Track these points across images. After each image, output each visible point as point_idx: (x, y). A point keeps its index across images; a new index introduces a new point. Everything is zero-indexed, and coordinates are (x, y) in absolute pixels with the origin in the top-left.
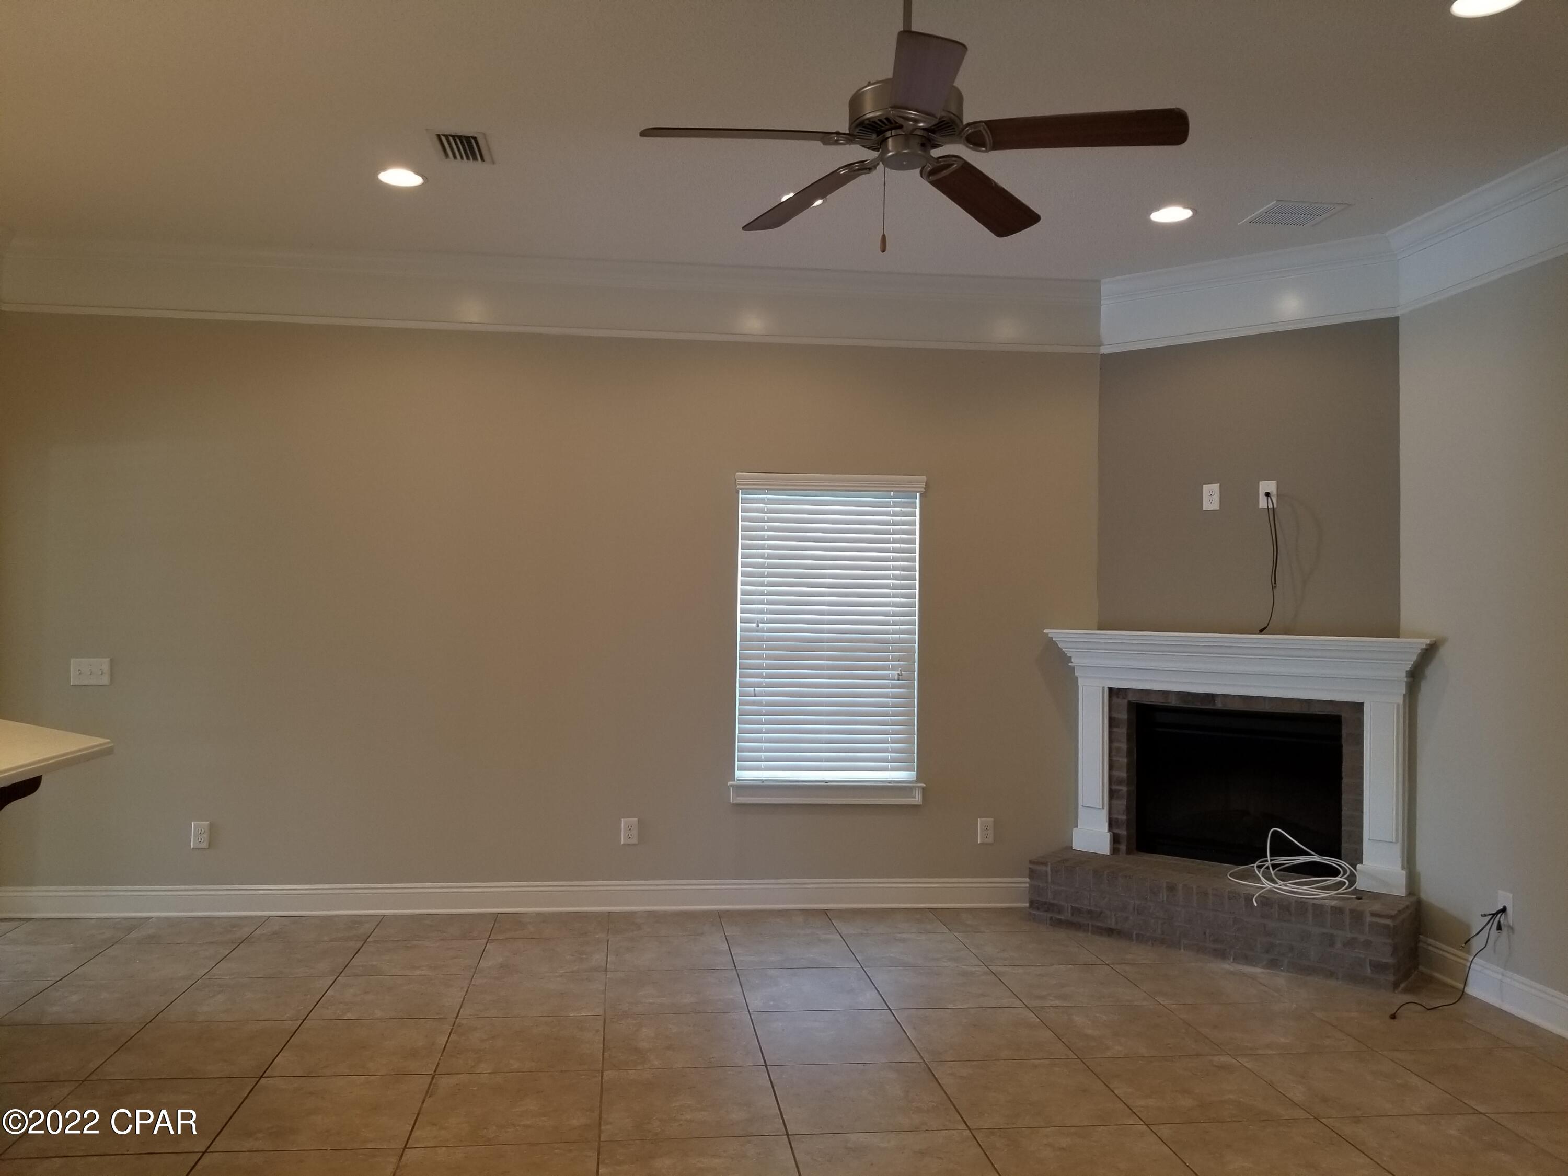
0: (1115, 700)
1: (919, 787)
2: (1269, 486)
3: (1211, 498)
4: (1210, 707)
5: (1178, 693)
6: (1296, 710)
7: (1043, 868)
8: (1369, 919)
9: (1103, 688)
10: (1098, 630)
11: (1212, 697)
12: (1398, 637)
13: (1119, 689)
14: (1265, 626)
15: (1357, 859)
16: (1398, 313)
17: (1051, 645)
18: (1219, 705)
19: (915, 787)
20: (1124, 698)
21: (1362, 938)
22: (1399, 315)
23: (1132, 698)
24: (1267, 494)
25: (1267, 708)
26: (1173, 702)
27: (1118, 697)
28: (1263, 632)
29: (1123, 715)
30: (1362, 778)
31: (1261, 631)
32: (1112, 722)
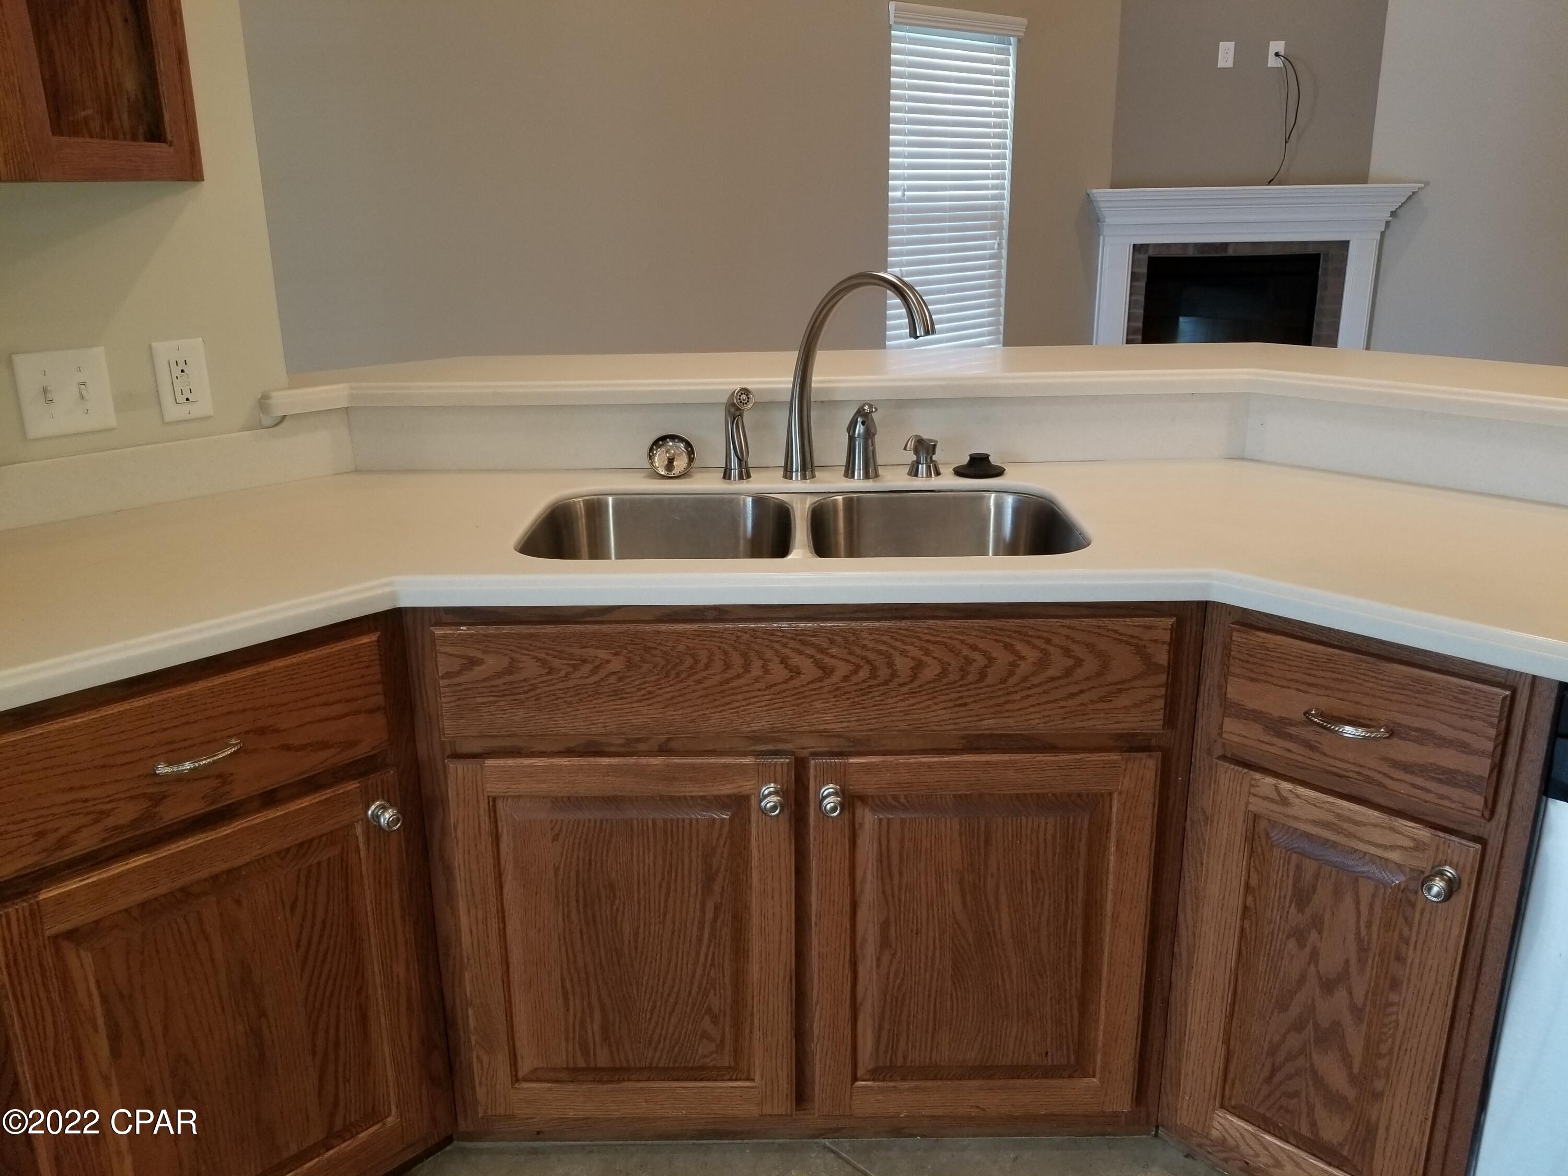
0: (1138, 255)
2: (1277, 46)
3: (1226, 55)
4: (1223, 254)
6: (1295, 251)
9: (1130, 244)
10: (1110, 188)
11: (1225, 245)
12: (1366, 183)
13: (1141, 245)
14: (1273, 177)
17: (1089, 200)
18: (1231, 252)
20: (1145, 253)
23: (1152, 253)
24: (1277, 54)
25: (1270, 252)
26: (1190, 253)
27: (1140, 253)
28: (1271, 183)
29: (1144, 270)
31: (1269, 183)
32: (1134, 277)
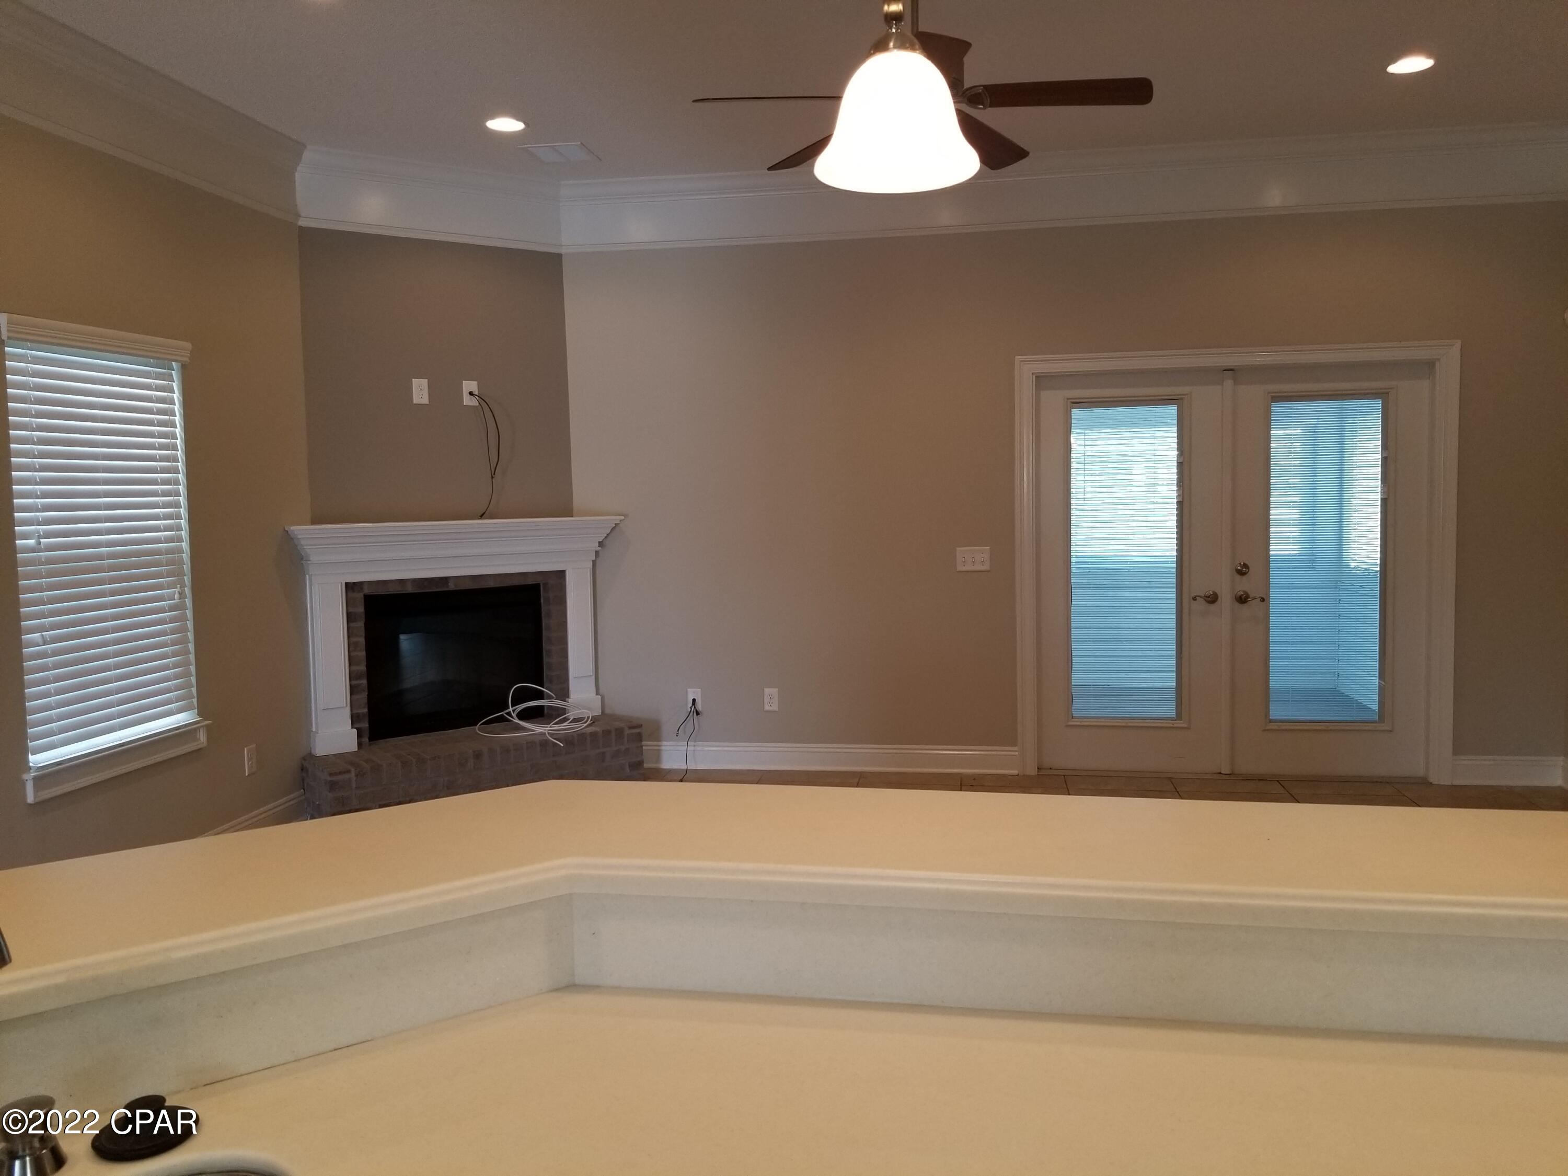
0: (351, 595)
1: (202, 726)
2: (470, 385)
3: (420, 391)
4: (444, 589)
5: (414, 581)
6: (516, 582)
7: (346, 776)
8: (627, 732)
9: (342, 583)
10: (312, 524)
11: (445, 580)
12: (572, 517)
13: (355, 583)
14: (484, 511)
15: (564, 694)
16: (563, 251)
17: (288, 540)
18: (452, 586)
19: (199, 728)
20: (360, 592)
21: (623, 748)
22: (563, 253)
23: (367, 591)
24: (471, 394)
25: (491, 584)
26: (408, 590)
27: (354, 591)
28: (482, 518)
29: (361, 609)
30: (566, 631)
31: (482, 516)
32: (350, 617)
